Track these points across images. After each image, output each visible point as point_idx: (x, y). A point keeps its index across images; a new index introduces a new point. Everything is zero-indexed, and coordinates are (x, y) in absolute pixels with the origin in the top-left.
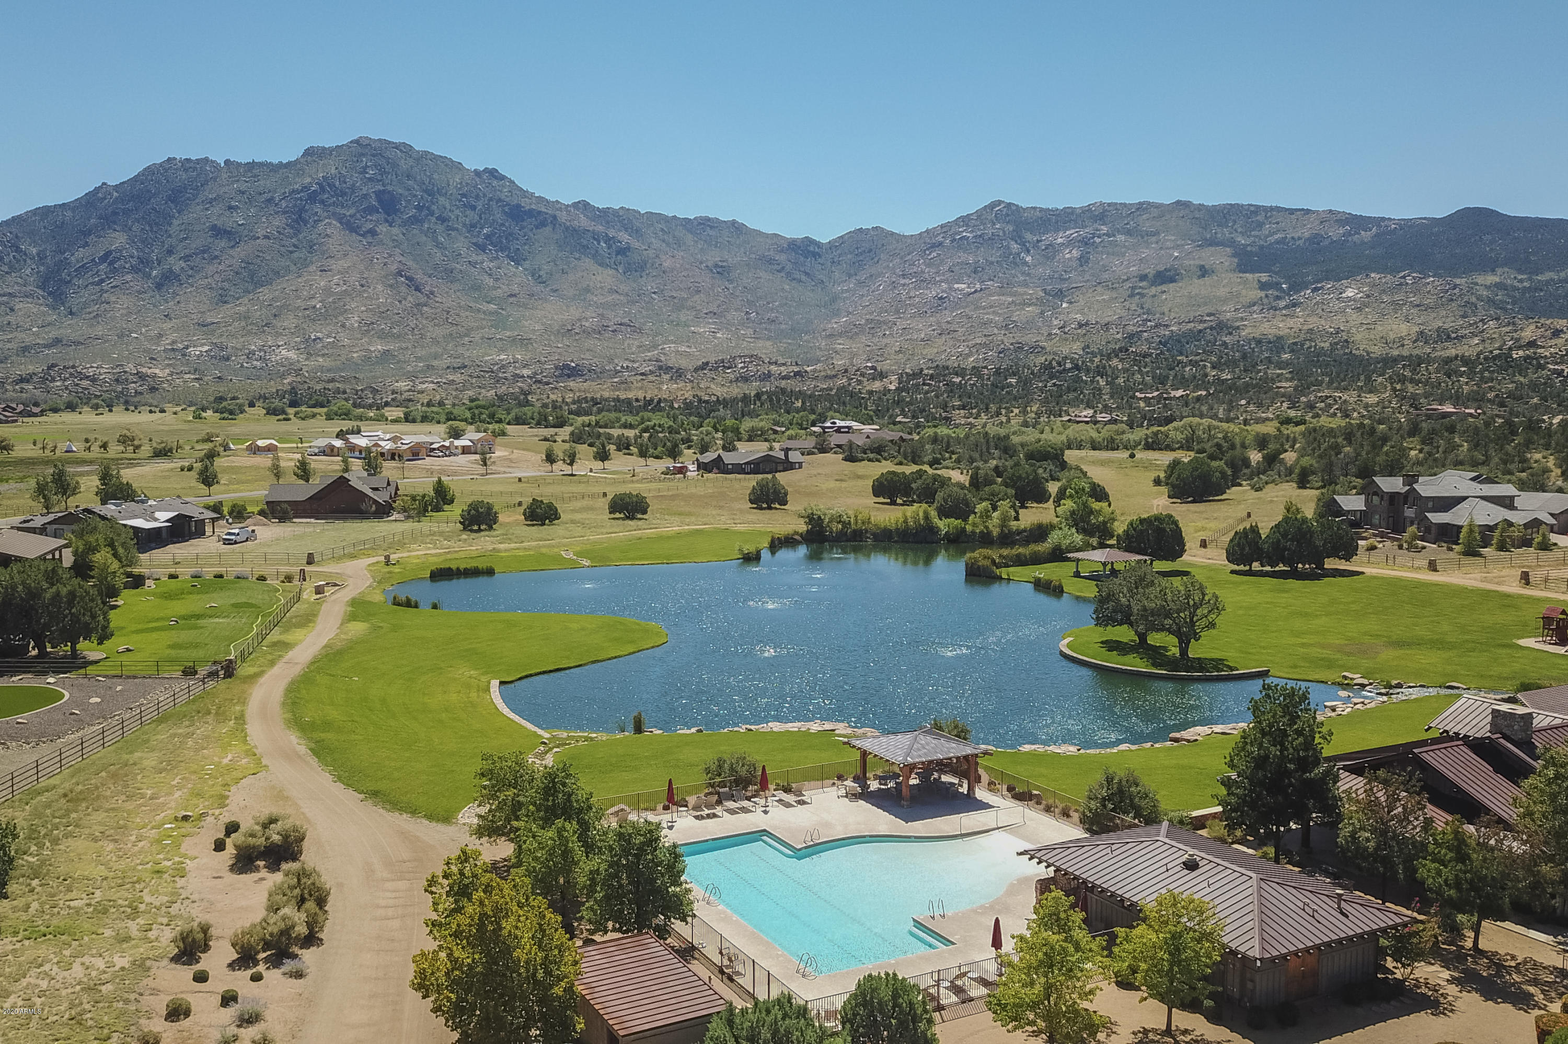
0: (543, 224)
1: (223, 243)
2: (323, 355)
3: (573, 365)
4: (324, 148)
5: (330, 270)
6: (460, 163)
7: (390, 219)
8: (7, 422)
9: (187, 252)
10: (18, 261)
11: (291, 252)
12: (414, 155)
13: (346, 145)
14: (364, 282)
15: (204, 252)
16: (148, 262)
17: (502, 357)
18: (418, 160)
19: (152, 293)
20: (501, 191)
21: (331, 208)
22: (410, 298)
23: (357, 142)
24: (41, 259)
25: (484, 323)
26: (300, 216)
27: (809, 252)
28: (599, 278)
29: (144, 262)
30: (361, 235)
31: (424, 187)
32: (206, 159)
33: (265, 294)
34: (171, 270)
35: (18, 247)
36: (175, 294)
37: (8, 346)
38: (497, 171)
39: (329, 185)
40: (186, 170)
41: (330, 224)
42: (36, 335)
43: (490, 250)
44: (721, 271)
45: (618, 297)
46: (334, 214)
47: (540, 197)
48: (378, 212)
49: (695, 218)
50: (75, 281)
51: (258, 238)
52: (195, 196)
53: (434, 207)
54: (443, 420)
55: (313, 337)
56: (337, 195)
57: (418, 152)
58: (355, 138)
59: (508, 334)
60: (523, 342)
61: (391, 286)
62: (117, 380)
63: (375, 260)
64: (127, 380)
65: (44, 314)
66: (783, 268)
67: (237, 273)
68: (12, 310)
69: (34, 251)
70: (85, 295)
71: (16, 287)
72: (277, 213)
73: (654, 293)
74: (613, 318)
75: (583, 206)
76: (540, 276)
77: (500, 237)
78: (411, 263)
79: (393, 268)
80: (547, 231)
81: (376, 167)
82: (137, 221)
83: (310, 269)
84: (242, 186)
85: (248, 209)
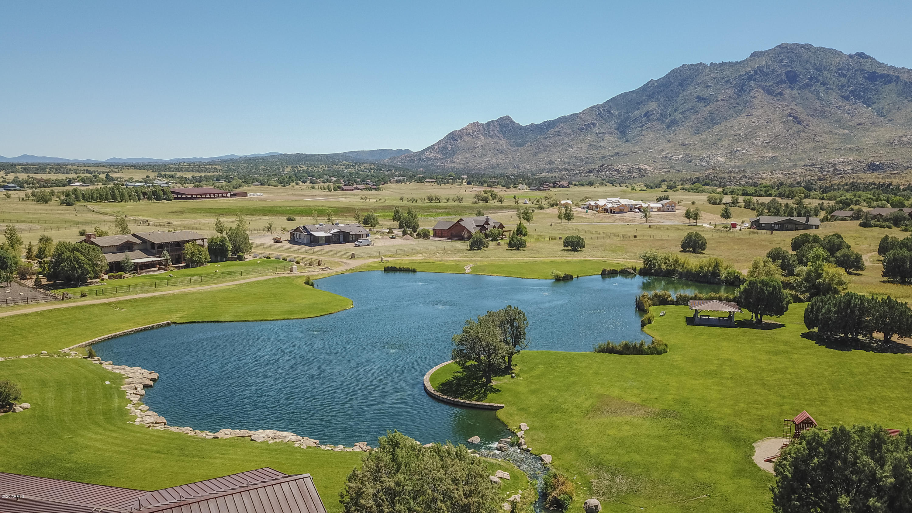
0: (890, 82)
1: (701, 104)
2: (739, 159)
3: (878, 163)
4: (761, 52)
5: (752, 115)
6: (840, 52)
7: (792, 86)
8: (543, 190)
9: (684, 110)
10: (609, 118)
11: (735, 107)
12: (813, 50)
13: (774, 49)
14: (769, 120)
15: (691, 109)
16: (665, 115)
17: (840, 159)
18: (814, 52)
19: (664, 130)
20: (865, 65)
21: (759, 83)
22: (794, 128)
23: (779, 46)
24: (619, 116)
25: (837, 140)
26: (742, 89)
29: (663, 115)
30: (775, 96)
31: (816, 67)
32: (701, 63)
33: (717, 129)
34: (675, 119)
35: (610, 112)
36: (675, 130)
37: (597, 156)
38: (863, 53)
39: (760, 71)
40: (690, 70)
41: (757, 91)
42: (610, 151)
43: (852, 99)
46: (761, 86)
47: (891, 66)
48: (786, 83)
50: (632, 126)
51: (718, 101)
52: (691, 82)
53: (820, 78)
55: (735, 150)
56: (764, 76)
57: (816, 48)
58: (779, 44)
59: (850, 146)
60: (859, 150)
61: (784, 122)
62: (629, 172)
63: (778, 109)
65: (616, 141)
67: (705, 119)
68: (603, 140)
69: (617, 113)
70: (635, 132)
71: (607, 130)
72: (730, 87)
76: (882, 112)
77: (860, 91)
78: (799, 109)
79: (787, 112)
80: (892, 86)
81: (788, 58)
82: (663, 96)
83: (742, 115)
84: (715, 75)
85: (716, 87)
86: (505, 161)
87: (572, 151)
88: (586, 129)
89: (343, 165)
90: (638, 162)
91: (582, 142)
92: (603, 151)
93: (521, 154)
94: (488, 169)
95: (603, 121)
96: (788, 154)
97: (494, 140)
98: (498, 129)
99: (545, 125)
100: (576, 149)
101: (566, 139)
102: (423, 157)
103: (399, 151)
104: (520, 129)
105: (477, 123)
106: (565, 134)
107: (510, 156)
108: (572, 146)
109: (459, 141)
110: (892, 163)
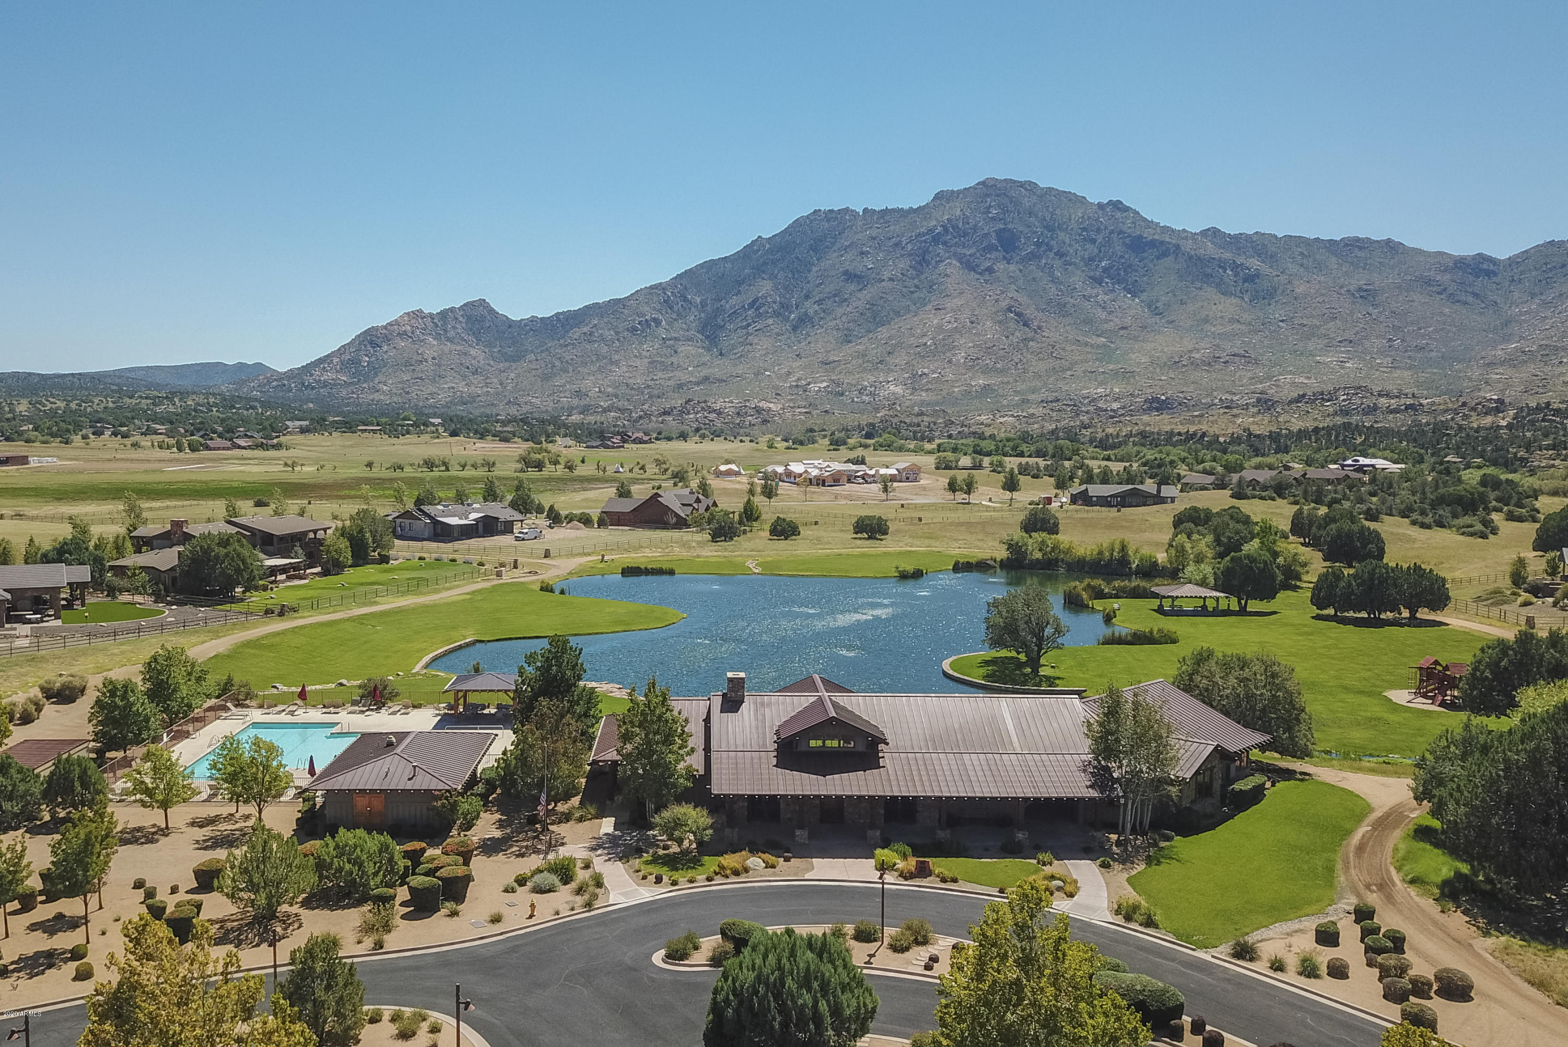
0: (1165, 254)
1: (852, 287)
2: (927, 390)
3: (1163, 398)
4: (953, 192)
5: (944, 309)
6: (1084, 198)
7: (1008, 256)
8: (614, 447)
9: (821, 296)
10: (685, 309)
11: (912, 293)
12: (1038, 192)
13: (973, 187)
14: (974, 319)
15: (835, 295)
16: (788, 307)
17: (1099, 391)
18: (1041, 197)
19: (788, 335)
20: (1124, 224)
21: (952, 249)
22: (1018, 334)
23: (983, 183)
24: (703, 307)
25: (1089, 356)
26: (924, 258)
27: (1481, 270)
28: (1220, 307)
29: (785, 307)
30: (980, 274)
31: (1045, 223)
32: (847, 209)
33: (883, 333)
34: (806, 314)
35: (685, 297)
36: (808, 335)
37: (669, 383)
38: (1121, 202)
39: (953, 227)
40: (828, 221)
41: (950, 264)
42: (691, 373)
43: (1107, 283)
44: (1366, 295)
45: (1239, 326)
46: (955, 254)
47: (1165, 227)
48: (997, 250)
49: (1342, 240)
50: (727, 326)
51: (884, 280)
52: (833, 244)
53: (1053, 243)
54: (970, 452)
55: (920, 373)
56: (960, 236)
57: (1042, 189)
58: (982, 180)
59: (1111, 367)
60: (1127, 375)
61: (1000, 322)
62: (738, 414)
63: (988, 298)
64: (746, 413)
65: (700, 355)
66: (1445, 289)
67: (862, 314)
68: (676, 352)
69: (698, 300)
70: (735, 338)
71: (681, 333)
72: (902, 256)
73: (1282, 321)
74: (1229, 347)
75: (1213, 233)
76: (1156, 308)
77: (1119, 269)
78: (1023, 299)
79: (1004, 304)
80: (1168, 261)
81: (999, 206)
82: (783, 269)
83: (927, 308)
84: (874, 233)
85: (877, 254)
86: (485, 389)
87: (619, 372)
88: (642, 331)
89: (146, 398)
90: (748, 395)
91: (636, 356)
92: (678, 374)
93: (518, 376)
94: (456, 404)
95: (674, 316)
96: (1011, 380)
97: (458, 348)
98: (464, 325)
99: (559, 320)
100: (625, 369)
101: (605, 350)
102: (308, 380)
103: (241, 366)
104: (510, 327)
105: (420, 311)
106: (602, 339)
107: (495, 380)
108: (617, 363)
109: (385, 348)
110: (1186, 398)
